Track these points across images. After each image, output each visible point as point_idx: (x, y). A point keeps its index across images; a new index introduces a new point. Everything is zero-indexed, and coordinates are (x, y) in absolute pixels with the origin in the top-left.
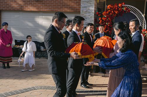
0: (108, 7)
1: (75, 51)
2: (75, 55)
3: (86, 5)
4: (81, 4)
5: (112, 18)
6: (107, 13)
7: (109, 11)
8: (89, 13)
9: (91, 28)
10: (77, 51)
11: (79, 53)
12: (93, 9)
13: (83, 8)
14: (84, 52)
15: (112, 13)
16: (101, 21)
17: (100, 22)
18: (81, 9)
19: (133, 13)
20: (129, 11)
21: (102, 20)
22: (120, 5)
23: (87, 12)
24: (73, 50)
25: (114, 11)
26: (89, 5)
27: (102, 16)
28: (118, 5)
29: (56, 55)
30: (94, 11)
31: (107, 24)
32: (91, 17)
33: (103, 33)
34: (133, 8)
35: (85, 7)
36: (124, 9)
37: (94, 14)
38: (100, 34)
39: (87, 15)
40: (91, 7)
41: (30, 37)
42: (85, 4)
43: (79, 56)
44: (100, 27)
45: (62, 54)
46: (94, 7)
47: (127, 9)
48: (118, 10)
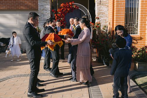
0: (62, 5)
1: (50, 39)
2: (51, 42)
4: (38, 3)
5: (65, 14)
6: (61, 10)
7: (62, 8)
8: (46, 10)
10: (52, 39)
11: (53, 41)
12: (49, 7)
13: (40, 6)
14: (56, 40)
15: (65, 10)
17: (56, 18)
19: (81, 9)
20: (78, 8)
21: (58, 16)
22: (70, 4)
23: (44, 9)
24: (48, 39)
25: (66, 9)
26: (45, 3)
27: (57, 13)
28: (69, 3)
29: (37, 43)
30: (50, 9)
31: (61, 19)
32: (48, 14)
33: (60, 27)
34: (80, 6)
35: (42, 6)
36: (74, 6)
37: (50, 12)
38: (57, 28)
39: (45, 12)
40: (47, 5)
41: (15, 33)
42: (42, 3)
43: (53, 43)
45: (41, 42)
46: (49, 5)
47: (76, 7)
48: (69, 7)
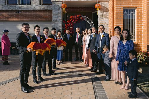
0: (71, 17)
3: (56, 16)
4: (53, 16)
7: (71, 20)
9: (54, 31)
16: (66, 26)
18: (53, 19)
19: (86, 20)
20: (84, 19)
21: (68, 26)
22: (78, 16)
25: (74, 20)
26: (58, 16)
27: (66, 23)
28: (76, 16)
30: (61, 20)
31: (70, 28)
32: (60, 24)
33: (69, 34)
34: (86, 18)
35: (56, 18)
37: (61, 22)
39: (57, 22)
40: (60, 17)
44: (67, 30)
47: (82, 18)
48: (77, 19)
